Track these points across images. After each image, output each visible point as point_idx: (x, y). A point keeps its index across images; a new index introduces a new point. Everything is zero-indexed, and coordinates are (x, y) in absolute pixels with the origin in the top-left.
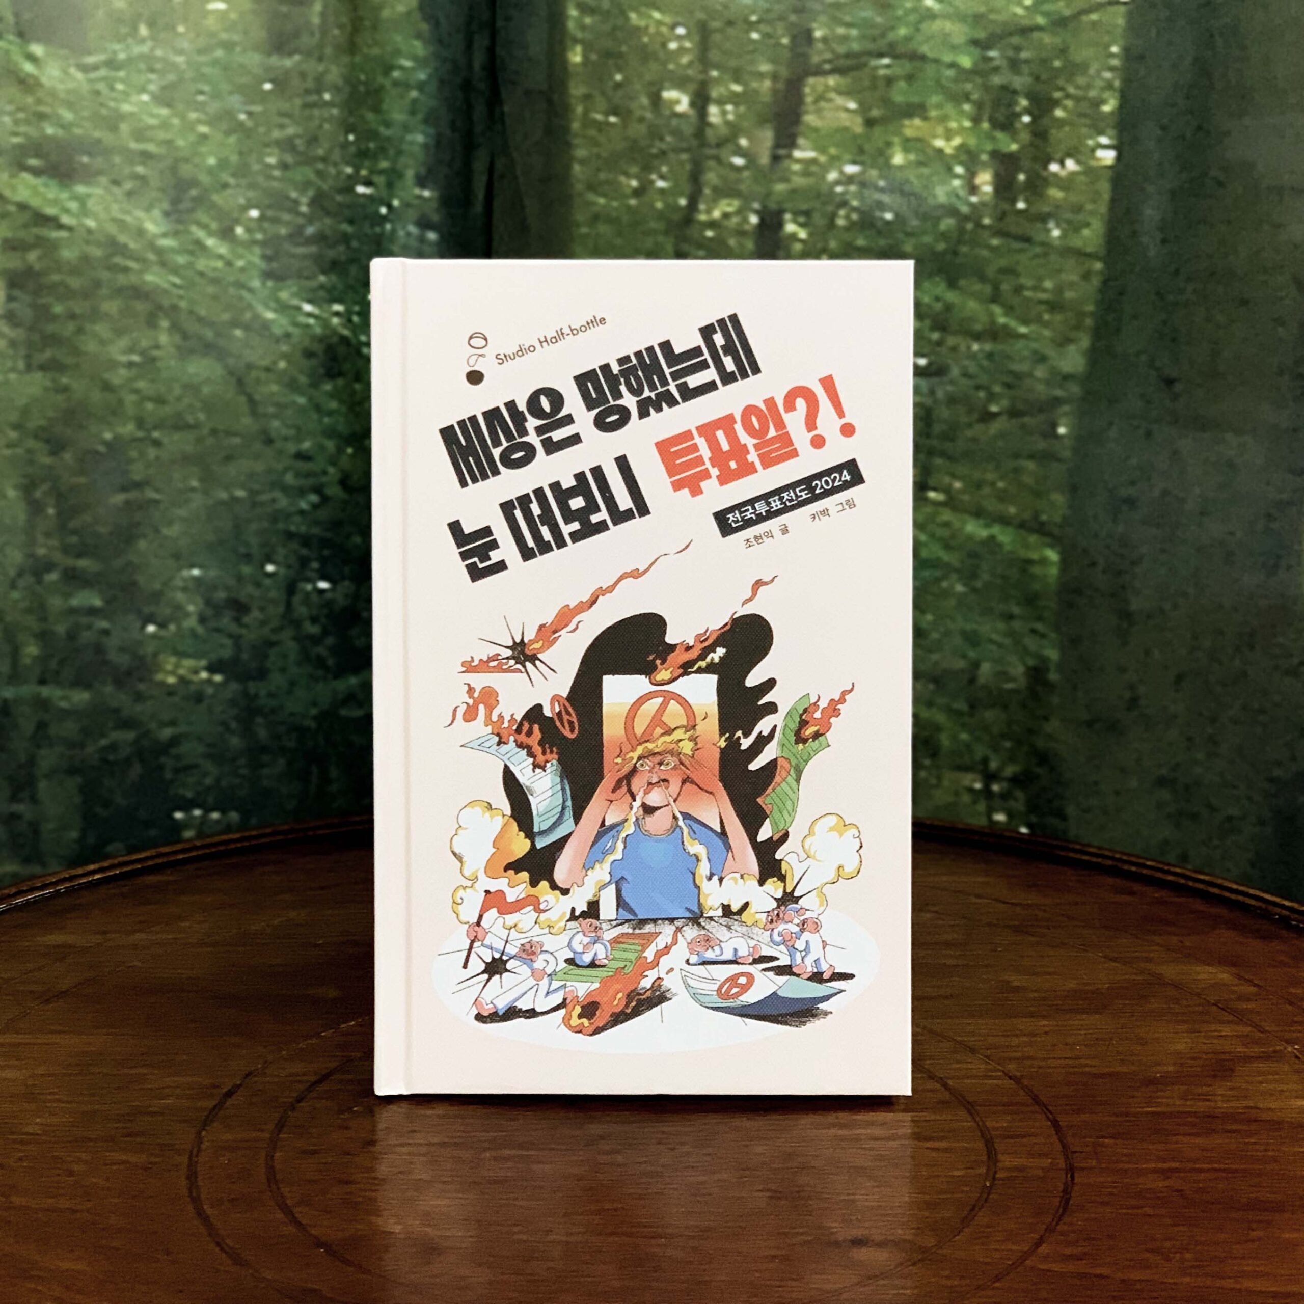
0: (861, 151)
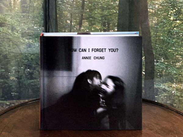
0: (89, 28)
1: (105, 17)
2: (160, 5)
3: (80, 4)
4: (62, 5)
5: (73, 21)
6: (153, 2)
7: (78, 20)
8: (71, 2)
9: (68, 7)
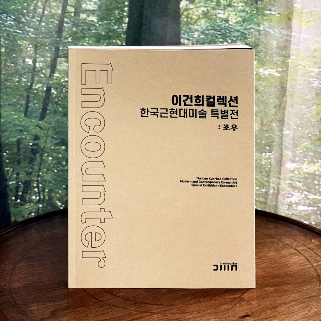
3: (54, 28)
4: (15, 27)
5: (38, 60)
6: (190, 26)
7: (49, 59)
8: (35, 22)
9: (29, 31)
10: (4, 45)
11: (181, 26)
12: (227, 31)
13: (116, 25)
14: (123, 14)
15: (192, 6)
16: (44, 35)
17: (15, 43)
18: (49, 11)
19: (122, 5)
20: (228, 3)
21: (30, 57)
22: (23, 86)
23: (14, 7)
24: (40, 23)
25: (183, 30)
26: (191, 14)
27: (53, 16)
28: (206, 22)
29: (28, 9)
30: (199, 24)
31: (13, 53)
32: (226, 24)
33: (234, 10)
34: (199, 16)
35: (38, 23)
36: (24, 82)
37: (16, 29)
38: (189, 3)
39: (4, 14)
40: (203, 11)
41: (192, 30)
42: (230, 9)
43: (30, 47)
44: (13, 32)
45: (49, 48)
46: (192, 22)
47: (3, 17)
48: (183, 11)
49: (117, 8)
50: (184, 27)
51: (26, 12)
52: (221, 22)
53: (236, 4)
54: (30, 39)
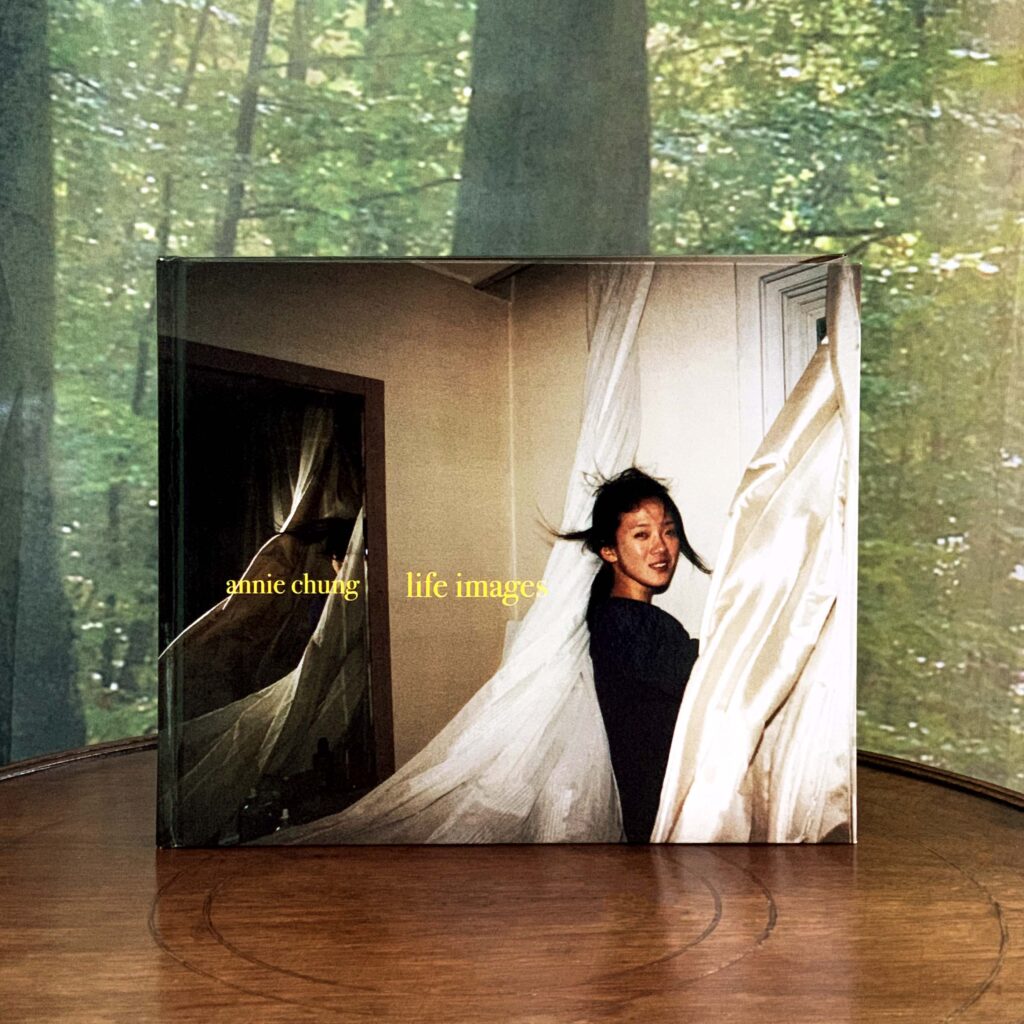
1: (381, 202)
2: (725, 137)
3: (226, 118)
4: (100, 118)
5: (173, 228)
6: (685, 114)
7: (212, 222)
8: (166, 103)
9: (147, 132)
10: (65, 175)
11: (653, 115)
12: (811, 127)
13: (426, 110)
14: (452, 73)
15: (691, 44)
16: (195, 144)
17: (102, 169)
18: (210, 62)
19: (450, 42)
20: (817, 26)
21: (150, 217)
22: (127, 311)
23: (96, 49)
24: (180, 105)
25: (658, 128)
26: (688, 71)
27: (222, 81)
28: (740, 99)
29: (141, 58)
30: (715, 105)
31: (94, 204)
32: (808, 102)
33: (840, 49)
34: (714, 77)
35: (173, 104)
36: (132, 297)
37: (106, 124)
38: (680, 34)
39: (65, 71)
40: (729, 60)
41: (690, 127)
42: (824, 48)
43: (150, 184)
44: (94, 133)
45: (213, 187)
46: (688, 99)
47: (61, 81)
48: (659, 62)
49: (433, 53)
50: (662, 117)
51: (138, 68)
52: (792, 95)
53: (845, 31)
54: (149, 158)
